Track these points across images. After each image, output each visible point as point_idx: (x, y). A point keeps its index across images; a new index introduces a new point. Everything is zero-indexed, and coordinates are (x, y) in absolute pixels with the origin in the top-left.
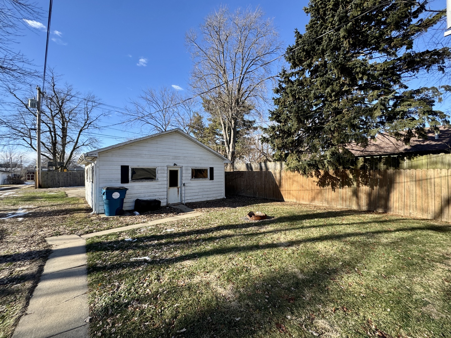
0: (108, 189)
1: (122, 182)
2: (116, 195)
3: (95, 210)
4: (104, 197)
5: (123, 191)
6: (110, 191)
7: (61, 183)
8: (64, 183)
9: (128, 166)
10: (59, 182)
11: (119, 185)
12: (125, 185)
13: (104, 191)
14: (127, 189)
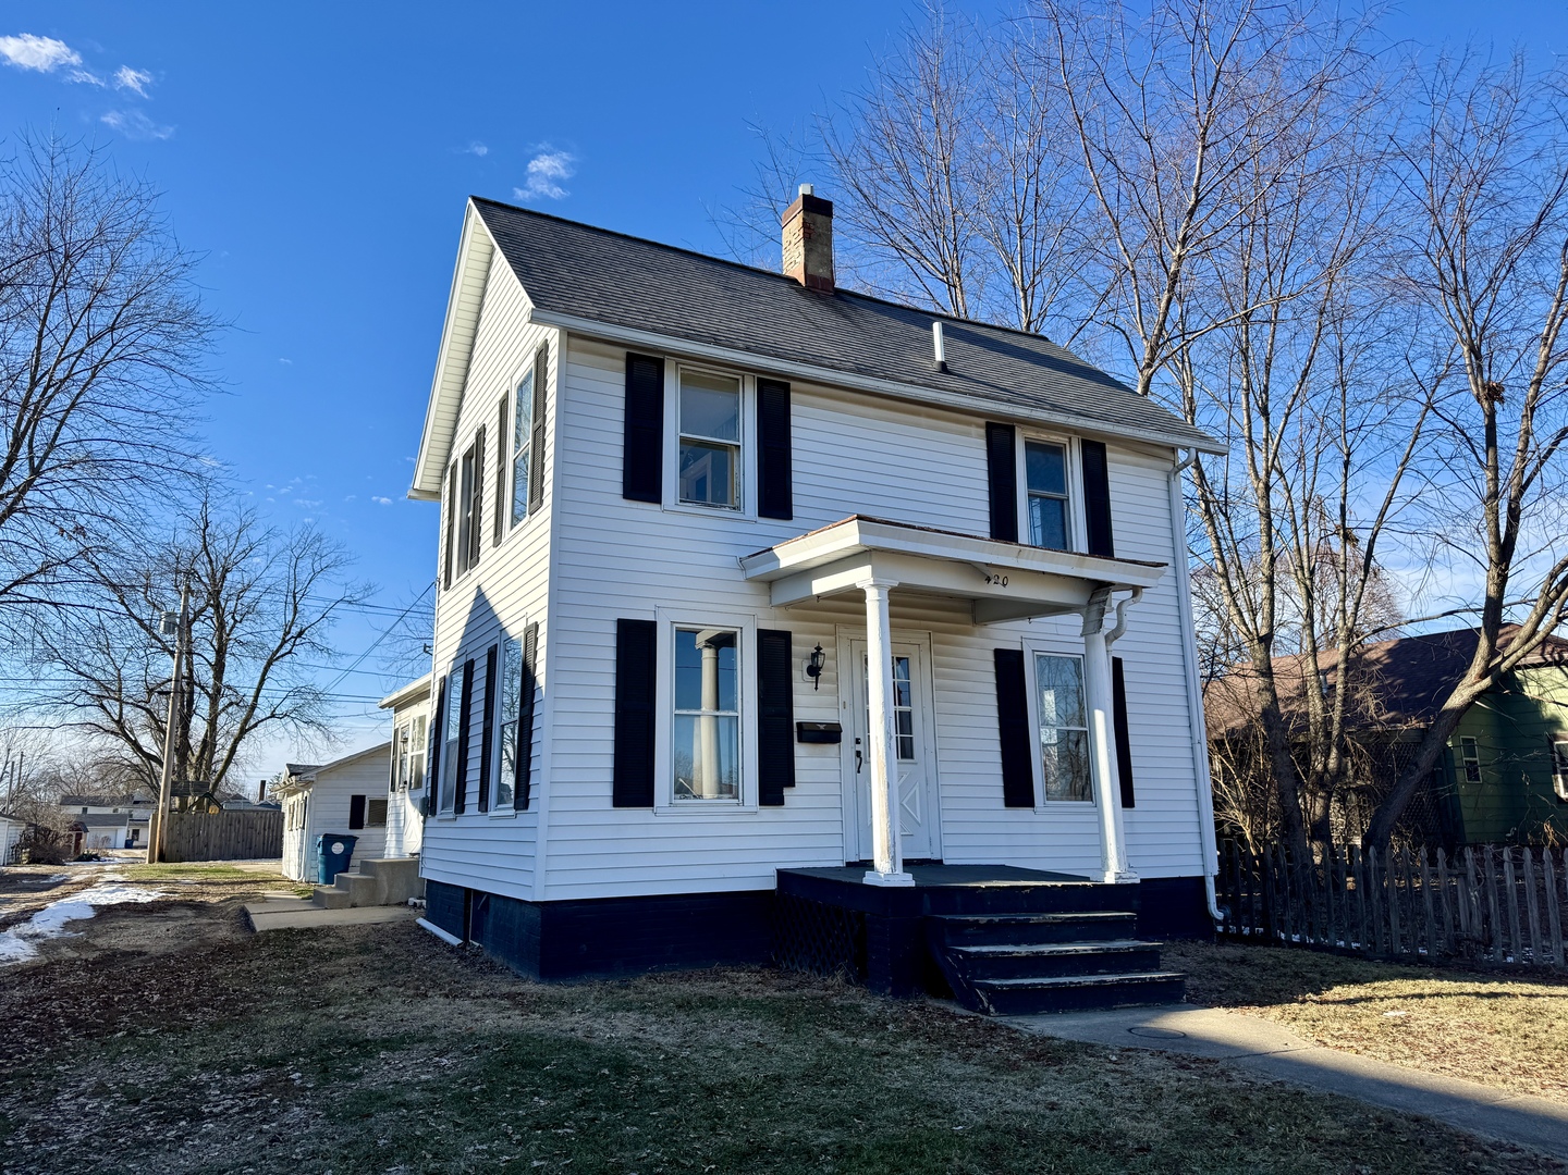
0: (326, 836)
1: (351, 827)
2: (338, 848)
3: (304, 875)
4: (320, 851)
5: (350, 842)
6: (329, 840)
7: (211, 848)
8: (220, 847)
9: (364, 796)
10: (207, 846)
11: (346, 831)
12: (355, 833)
13: (321, 839)
14: (356, 838)
